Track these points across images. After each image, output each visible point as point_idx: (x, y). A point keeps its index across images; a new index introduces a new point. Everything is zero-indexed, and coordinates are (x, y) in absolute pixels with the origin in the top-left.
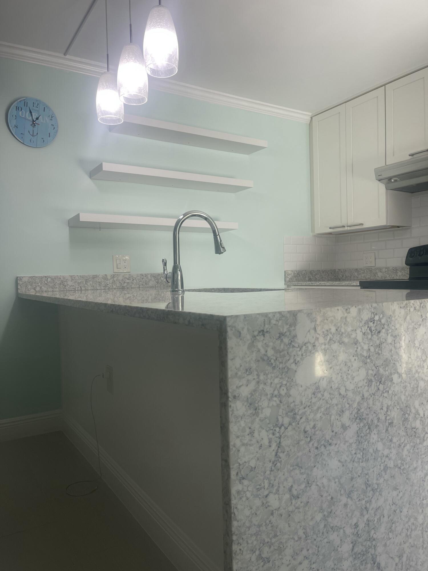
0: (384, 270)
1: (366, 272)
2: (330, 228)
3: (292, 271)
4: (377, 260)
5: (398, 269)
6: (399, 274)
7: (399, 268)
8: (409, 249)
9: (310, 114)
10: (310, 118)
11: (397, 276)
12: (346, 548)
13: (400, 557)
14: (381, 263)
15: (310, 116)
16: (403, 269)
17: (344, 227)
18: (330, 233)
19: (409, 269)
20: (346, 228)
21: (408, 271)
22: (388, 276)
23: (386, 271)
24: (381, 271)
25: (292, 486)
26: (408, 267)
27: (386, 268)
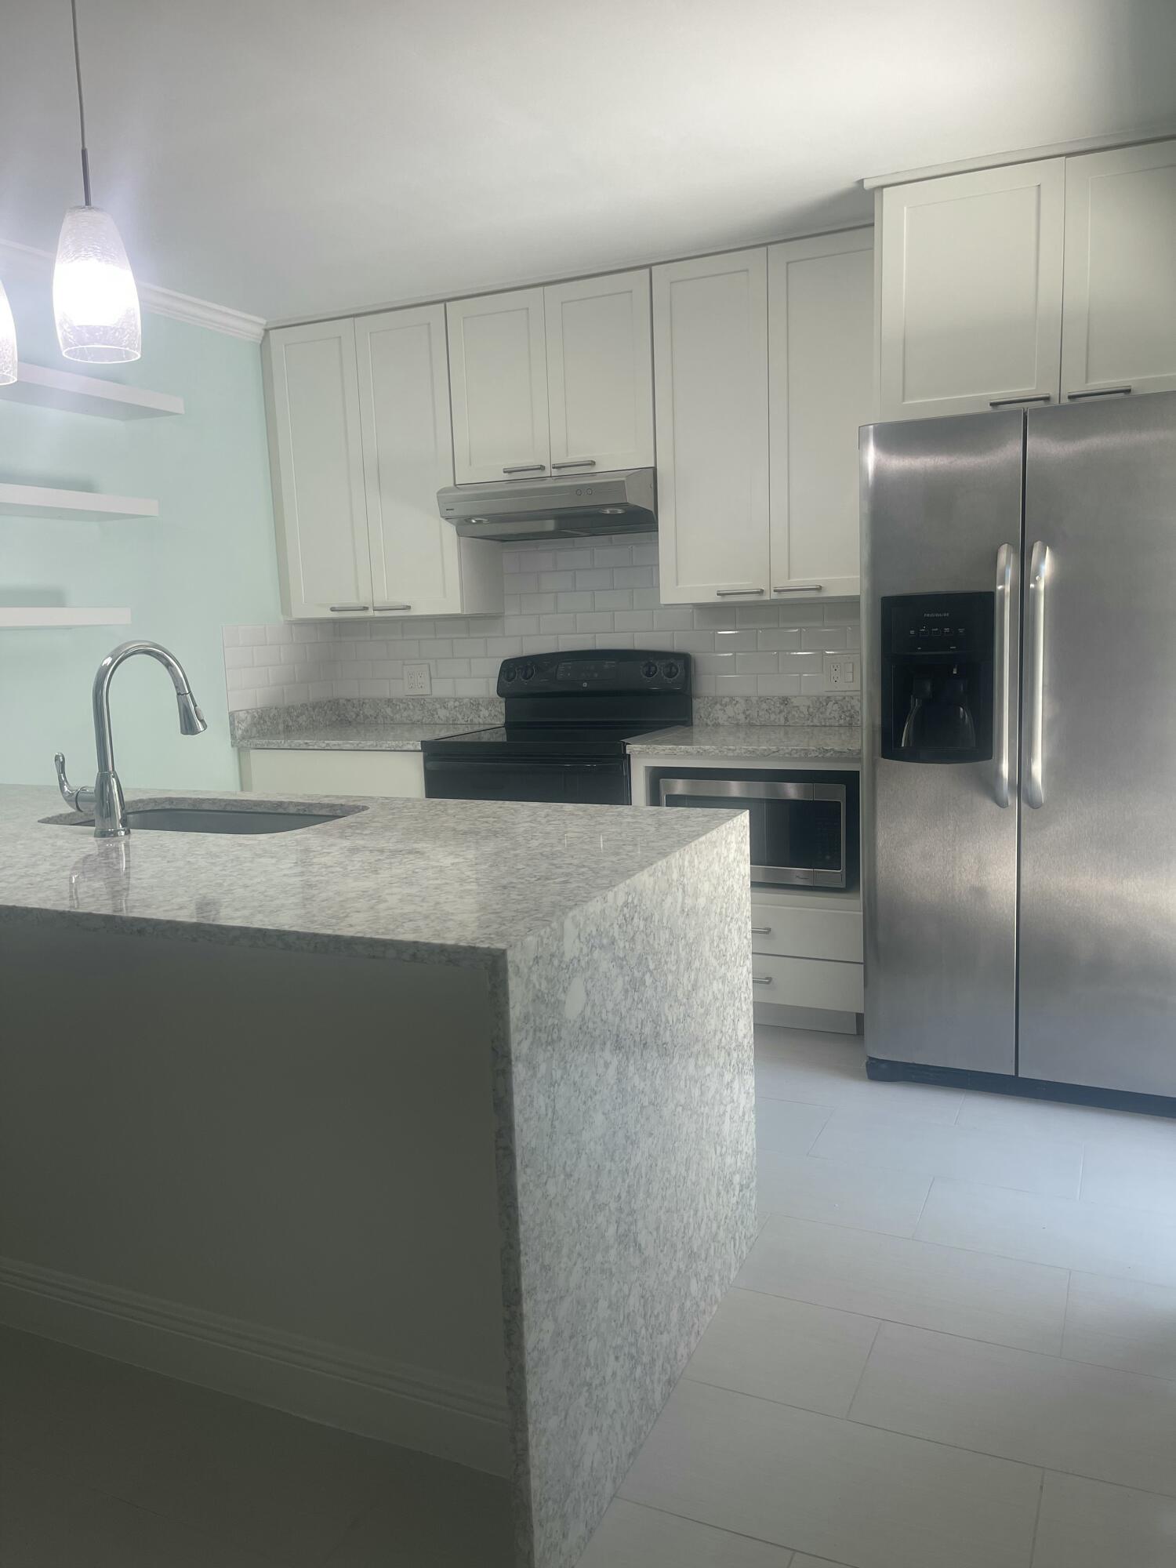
0: (451, 704)
1: (411, 707)
2: (333, 609)
3: (247, 711)
4: (433, 680)
5: (481, 702)
6: (484, 712)
7: (483, 701)
8: (504, 662)
9: (264, 322)
10: (263, 332)
11: (479, 717)
12: (612, 1230)
13: (657, 1229)
14: (442, 689)
15: (263, 327)
16: (491, 702)
17: (365, 609)
18: (334, 621)
19: (504, 704)
20: (370, 613)
21: (502, 707)
22: (460, 717)
23: (455, 707)
24: (444, 706)
25: (565, 1163)
26: (503, 700)
27: (456, 700)
